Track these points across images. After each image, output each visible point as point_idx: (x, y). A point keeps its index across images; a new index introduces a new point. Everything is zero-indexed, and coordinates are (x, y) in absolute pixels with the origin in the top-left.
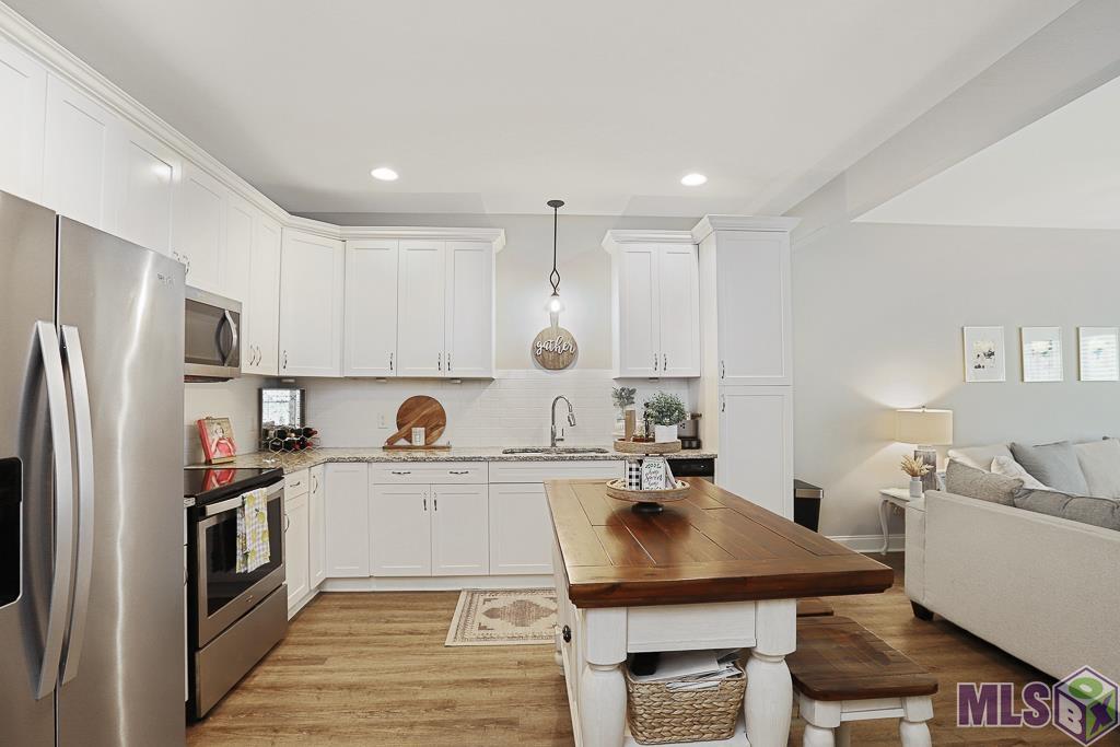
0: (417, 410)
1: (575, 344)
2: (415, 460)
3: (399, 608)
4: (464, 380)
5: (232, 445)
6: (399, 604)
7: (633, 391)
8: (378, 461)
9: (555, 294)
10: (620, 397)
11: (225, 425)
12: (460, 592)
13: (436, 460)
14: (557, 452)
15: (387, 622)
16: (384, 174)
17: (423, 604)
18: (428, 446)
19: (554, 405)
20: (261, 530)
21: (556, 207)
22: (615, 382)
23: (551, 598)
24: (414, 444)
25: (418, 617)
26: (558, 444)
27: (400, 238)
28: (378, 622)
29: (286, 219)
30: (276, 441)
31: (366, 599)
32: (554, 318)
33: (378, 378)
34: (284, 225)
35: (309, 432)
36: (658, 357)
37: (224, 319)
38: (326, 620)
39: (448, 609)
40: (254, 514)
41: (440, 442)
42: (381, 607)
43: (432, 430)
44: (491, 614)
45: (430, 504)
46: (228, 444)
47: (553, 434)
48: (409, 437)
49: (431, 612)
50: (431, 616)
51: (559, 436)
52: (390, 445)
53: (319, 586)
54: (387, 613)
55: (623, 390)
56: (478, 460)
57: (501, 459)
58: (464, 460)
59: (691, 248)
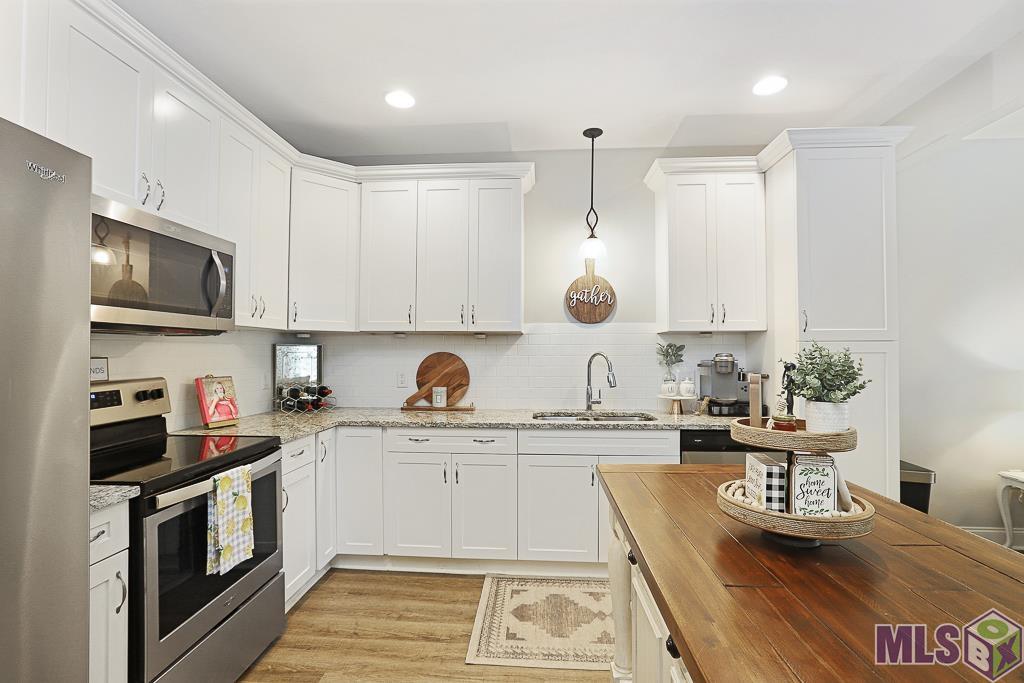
0: (439, 368)
1: (613, 294)
2: (434, 426)
3: (413, 597)
4: (488, 335)
5: (235, 407)
6: (416, 590)
7: (682, 348)
8: (394, 425)
9: (592, 236)
10: (666, 354)
11: (227, 385)
12: (483, 577)
13: (458, 427)
14: (594, 419)
15: (400, 618)
16: (400, 100)
17: (441, 592)
18: (450, 408)
19: (590, 362)
20: (241, 518)
21: (593, 137)
22: (659, 337)
23: (591, 594)
24: (435, 405)
25: (434, 612)
26: (594, 407)
27: (419, 177)
28: (389, 617)
29: (296, 158)
30: (288, 400)
31: (378, 581)
32: (589, 265)
33: (397, 333)
34: (295, 165)
35: (323, 392)
36: (715, 307)
37: (211, 261)
38: (331, 610)
39: (471, 603)
40: (231, 500)
41: (462, 404)
42: (394, 595)
43: (454, 389)
44: (521, 613)
45: (451, 476)
46: (229, 405)
47: (589, 396)
48: (429, 397)
49: (450, 606)
50: (450, 612)
51: (595, 397)
52: (410, 406)
53: (330, 563)
54: (400, 604)
55: (670, 346)
56: (506, 427)
57: (533, 427)
58: (490, 426)
59: (756, 178)
